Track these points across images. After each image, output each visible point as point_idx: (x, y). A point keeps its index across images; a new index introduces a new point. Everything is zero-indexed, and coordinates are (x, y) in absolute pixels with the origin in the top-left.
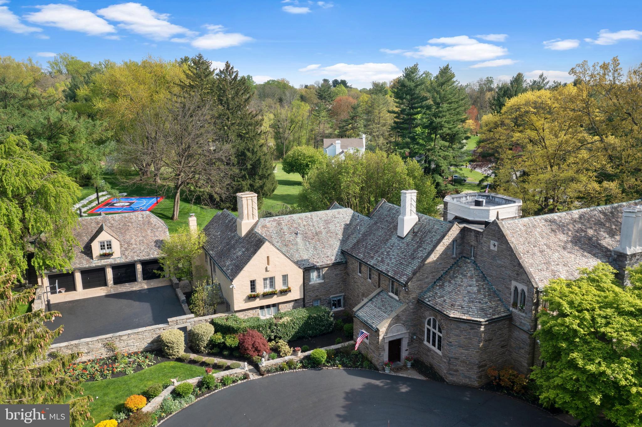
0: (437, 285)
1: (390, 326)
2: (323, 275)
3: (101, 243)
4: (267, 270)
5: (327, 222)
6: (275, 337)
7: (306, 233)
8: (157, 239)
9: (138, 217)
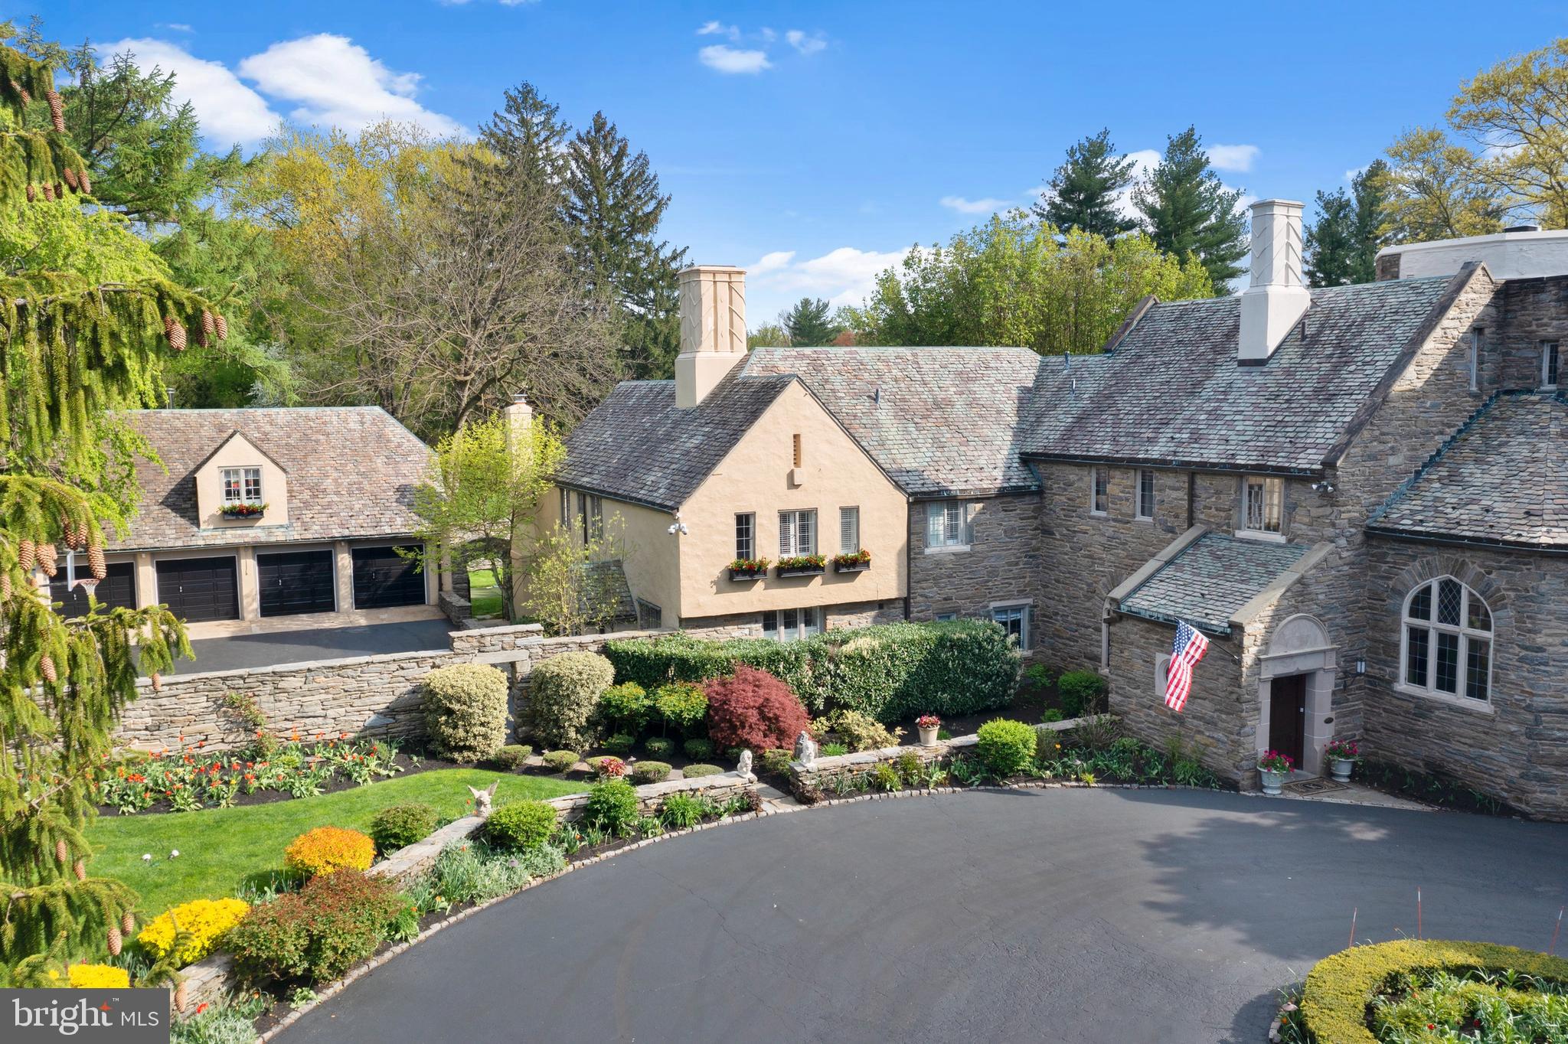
0: (1429, 481)
1: (1277, 617)
2: (969, 527)
3: (227, 473)
4: (792, 485)
5: (965, 378)
6: (830, 702)
7: (903, 400)
8: (403, 481)
9: (345, 421)
